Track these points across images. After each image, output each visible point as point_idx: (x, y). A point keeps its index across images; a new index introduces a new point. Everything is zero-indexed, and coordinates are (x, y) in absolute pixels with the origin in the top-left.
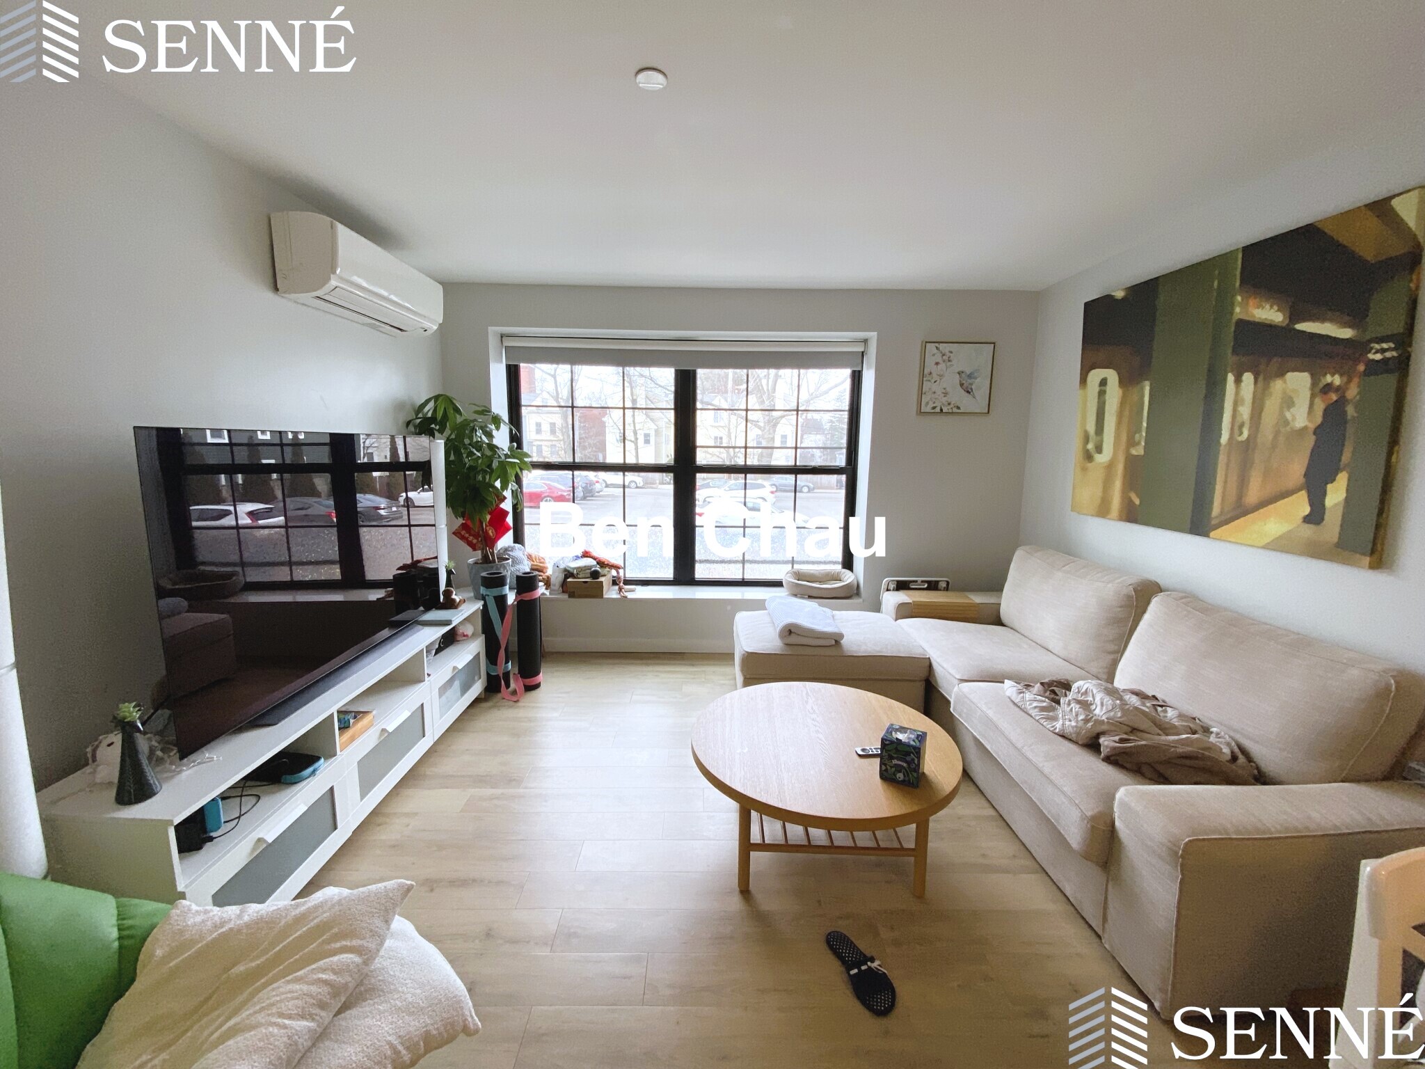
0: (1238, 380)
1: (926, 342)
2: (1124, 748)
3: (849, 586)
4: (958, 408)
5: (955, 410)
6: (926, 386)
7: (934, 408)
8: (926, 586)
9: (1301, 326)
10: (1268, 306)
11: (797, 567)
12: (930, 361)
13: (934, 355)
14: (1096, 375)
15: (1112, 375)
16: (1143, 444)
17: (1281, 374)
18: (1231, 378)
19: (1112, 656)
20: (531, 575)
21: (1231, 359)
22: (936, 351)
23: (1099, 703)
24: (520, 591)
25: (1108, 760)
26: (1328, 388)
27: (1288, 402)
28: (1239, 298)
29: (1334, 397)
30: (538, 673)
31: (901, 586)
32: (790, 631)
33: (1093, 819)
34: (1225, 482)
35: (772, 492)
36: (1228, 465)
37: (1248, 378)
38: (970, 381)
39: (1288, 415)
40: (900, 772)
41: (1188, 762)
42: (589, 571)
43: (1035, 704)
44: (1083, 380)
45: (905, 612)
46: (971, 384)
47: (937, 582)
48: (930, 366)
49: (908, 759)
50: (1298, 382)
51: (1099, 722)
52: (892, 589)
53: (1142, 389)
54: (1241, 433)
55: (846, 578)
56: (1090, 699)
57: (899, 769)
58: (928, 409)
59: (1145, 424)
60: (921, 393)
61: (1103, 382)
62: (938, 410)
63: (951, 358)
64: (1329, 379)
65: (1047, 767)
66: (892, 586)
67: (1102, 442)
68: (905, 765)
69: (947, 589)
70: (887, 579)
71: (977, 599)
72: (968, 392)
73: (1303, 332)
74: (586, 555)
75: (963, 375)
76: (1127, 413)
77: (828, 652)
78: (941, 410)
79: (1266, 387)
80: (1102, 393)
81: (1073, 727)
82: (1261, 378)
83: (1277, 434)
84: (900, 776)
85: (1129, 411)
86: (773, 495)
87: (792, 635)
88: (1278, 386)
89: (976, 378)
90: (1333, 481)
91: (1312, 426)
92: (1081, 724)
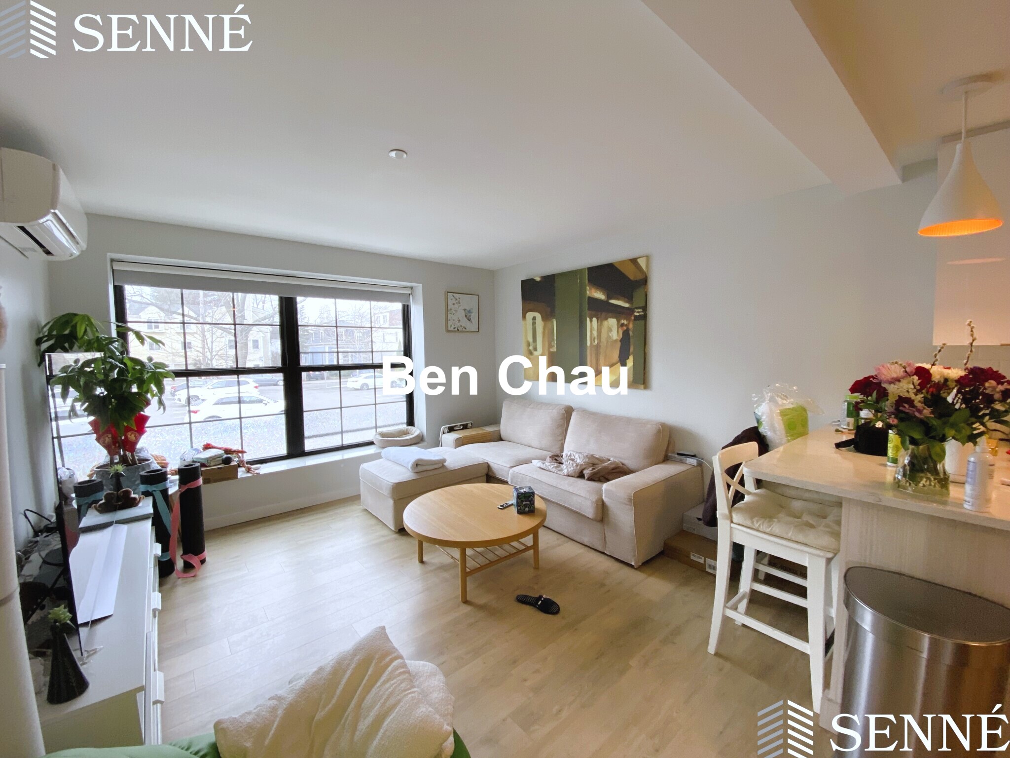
0: (591, 321)
1: (448, 292)
2: (594, 472)
3: (418, 436)
4: (465, 328)
5: (464, 330)
6: (450, 315)
7: (454, 328)
8: (462, 427)
9: (612, 301)
10: (599, 292)
11: (379, 430)
12: (450, 303)
13: (452, 299)
14: (530, 315)
15: (538, 316)
16: (556, 346)
17: (606, 319)
18: (588, 319)
19: (560, 442)
20: (194, 466)
21: (587, 312)
22: (452, 297)
23: (578, 458)
24: (182, 482)
25: (589, 479)
26: (622, 325)
27: (610, 330)
28: (588, 288)
29: (625, 328)
30: (203, 551)
31: (451, 430)
32: (417, 464)
33: (597, 501)
34: (591, 361)
35: (256, 387)
36: (591, 356)
37: (594, 320)
38: (469, 314)
39: (610, 335)
40: (527, 507)
41: (614, 471)
42: (221, 459)
43: (552, 466)
44: (524, 317)
45: (460, 443)
46: (470, 316)
47: (467, 424)
48: (450, 306)
49: (530, 499)
50: (612, 322)
51: (581, 465)
52: (446, 432)
53: (552, 322)
54: (594, 342)
55: (413, 432)
56: (573, 457)
57: (526, 506)
58: (452, 329)
59: (555, 338)
60: (447, 320)
61: (534, 318)
62: (456, 329)
63: (460, 302)
64: (622, 321)
65: (571, 489)
66: (447, 430)
67: (536, 345)
68: (528, 503)
69: (471, 428)
70: (443, 427)
71: (490, 429)
72: (469, 320)
73: (612, 304)
74: (207, 447)
75: (466, 311)
76: (547, 332)
77: (441, 471)
78: (458, 330)
79: (601, 324)
80: (534, 323)
81: (572, 470)
82: (599, 320)
83: (607, 342)
84: (527, 509)
85: (547, 333)
86: (257, 390)
87: (418, 466)
88: (605, 323)
89: (472, 313)
90: (628, 358)
91: (619, 339)
92: (575, 468)
